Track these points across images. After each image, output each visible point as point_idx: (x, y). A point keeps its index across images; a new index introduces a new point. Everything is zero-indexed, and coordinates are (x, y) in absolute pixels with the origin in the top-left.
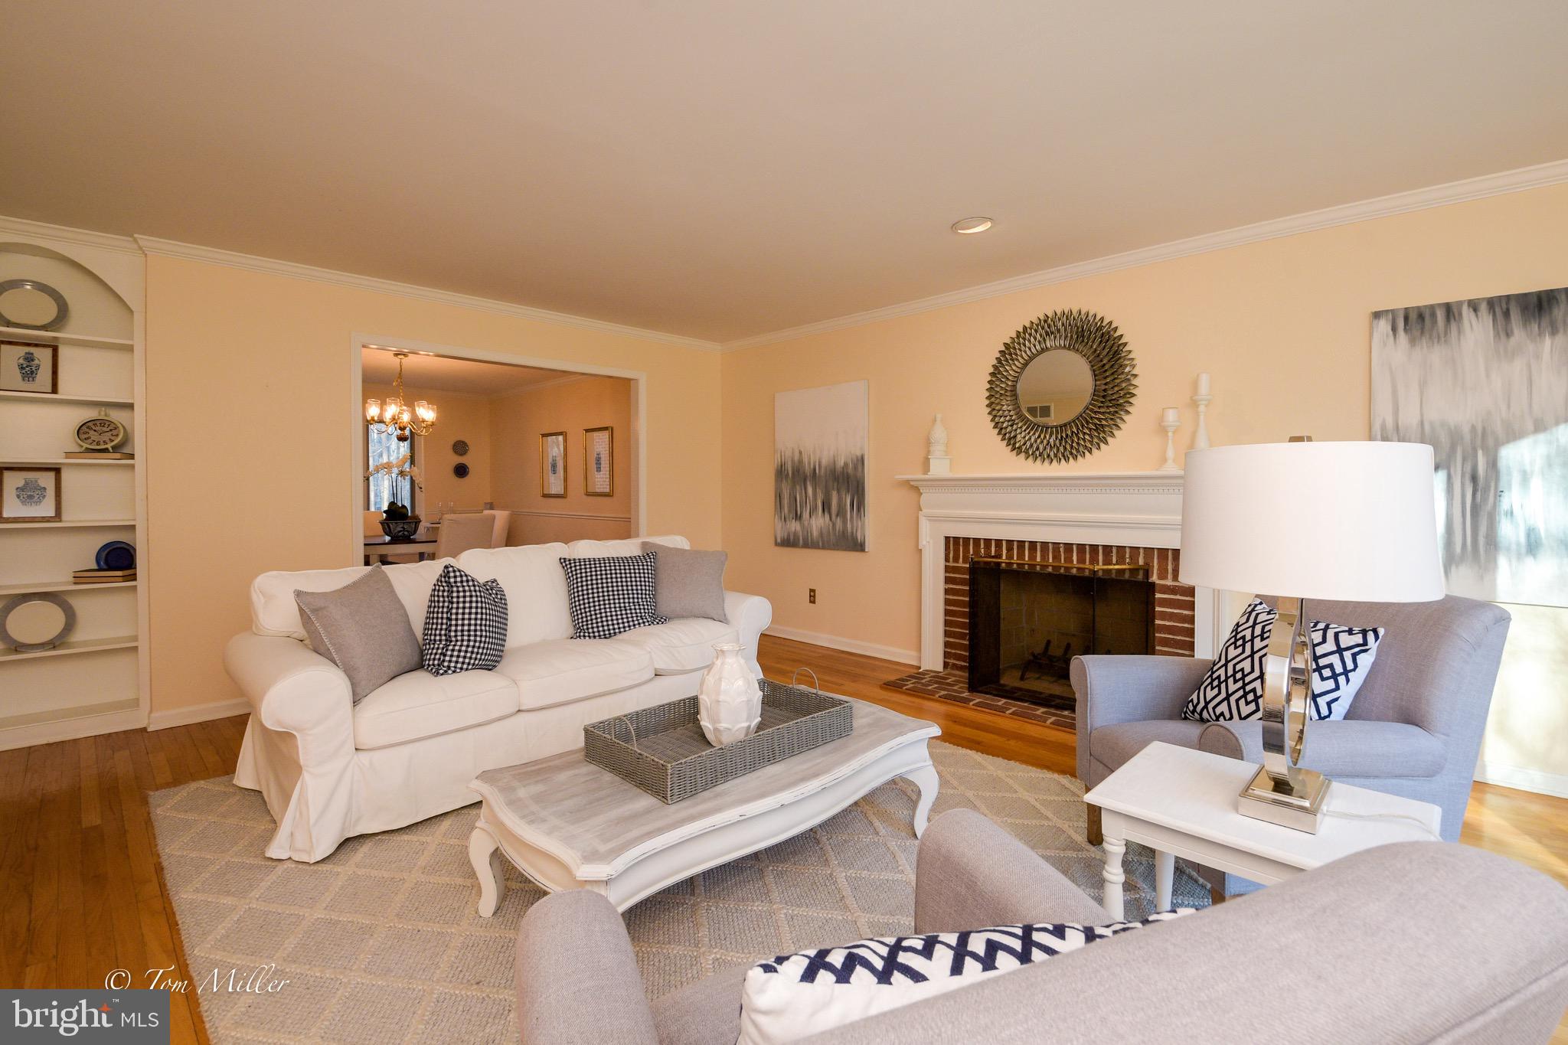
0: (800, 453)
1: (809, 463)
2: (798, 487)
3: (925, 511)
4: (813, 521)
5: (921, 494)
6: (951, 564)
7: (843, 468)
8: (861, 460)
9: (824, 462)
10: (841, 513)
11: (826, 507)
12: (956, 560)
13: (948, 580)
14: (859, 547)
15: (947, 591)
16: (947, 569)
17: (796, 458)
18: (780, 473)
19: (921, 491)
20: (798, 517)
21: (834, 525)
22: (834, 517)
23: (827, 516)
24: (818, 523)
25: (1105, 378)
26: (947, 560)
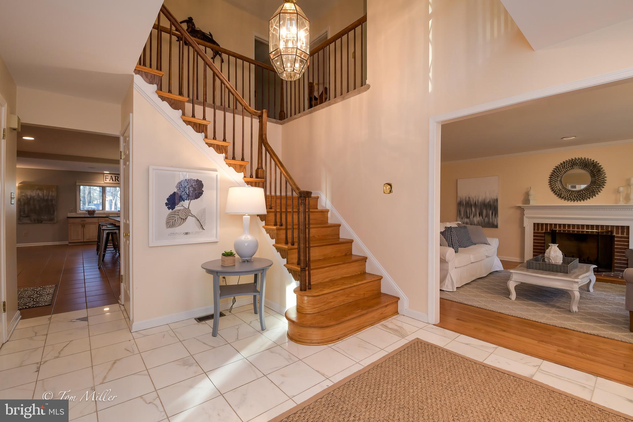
0: (469, 198)
1: (473, 201)
2: (468, 209)
3: (526, 215)
4: (475, 219)
5: (524, 210)
6: (536, 231)
7: (488, 202)
8: (497, 200)
9: (480, 200)
10: (487, 216)
11: (481, 214)
12: (538, 229)
13: (534, 236)
14: (496, 227)
15: (534, 239)
16: (534, 233)
17: (467, 199)
18: (460, 204)
19: (525, 209)
20: (468, 218)
21: (484, 220)
22: (484, 217)
23: (481, 217)
24: (477, 219)
25: (595, 178)
26: (534, 230)
